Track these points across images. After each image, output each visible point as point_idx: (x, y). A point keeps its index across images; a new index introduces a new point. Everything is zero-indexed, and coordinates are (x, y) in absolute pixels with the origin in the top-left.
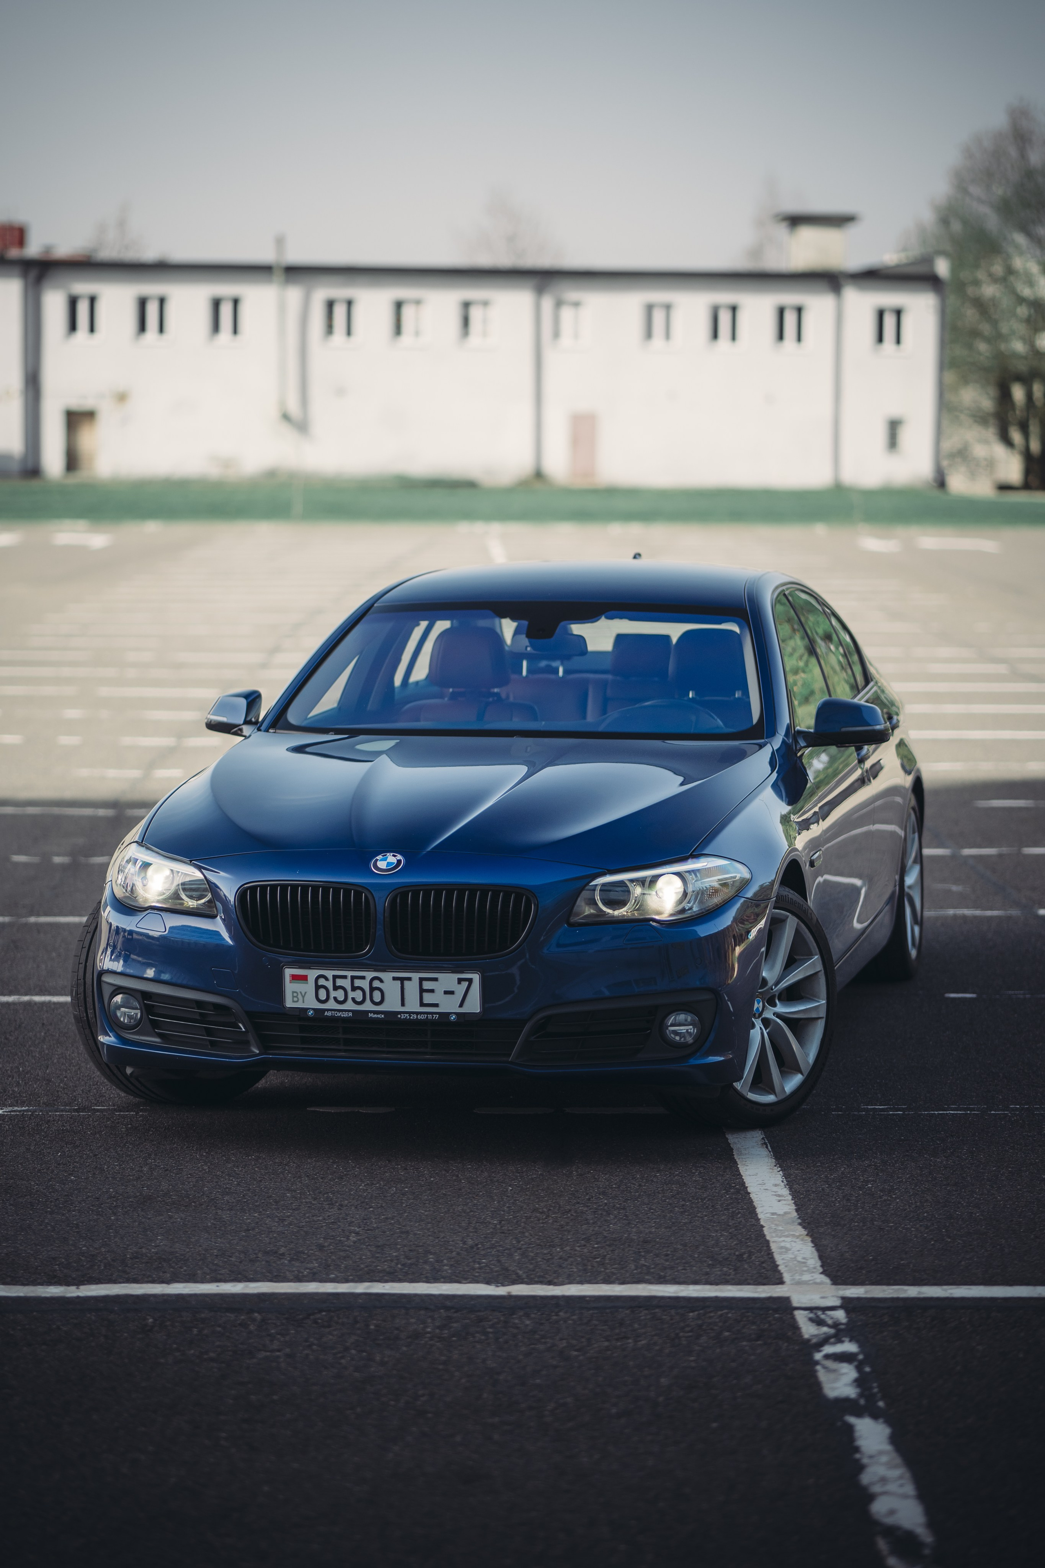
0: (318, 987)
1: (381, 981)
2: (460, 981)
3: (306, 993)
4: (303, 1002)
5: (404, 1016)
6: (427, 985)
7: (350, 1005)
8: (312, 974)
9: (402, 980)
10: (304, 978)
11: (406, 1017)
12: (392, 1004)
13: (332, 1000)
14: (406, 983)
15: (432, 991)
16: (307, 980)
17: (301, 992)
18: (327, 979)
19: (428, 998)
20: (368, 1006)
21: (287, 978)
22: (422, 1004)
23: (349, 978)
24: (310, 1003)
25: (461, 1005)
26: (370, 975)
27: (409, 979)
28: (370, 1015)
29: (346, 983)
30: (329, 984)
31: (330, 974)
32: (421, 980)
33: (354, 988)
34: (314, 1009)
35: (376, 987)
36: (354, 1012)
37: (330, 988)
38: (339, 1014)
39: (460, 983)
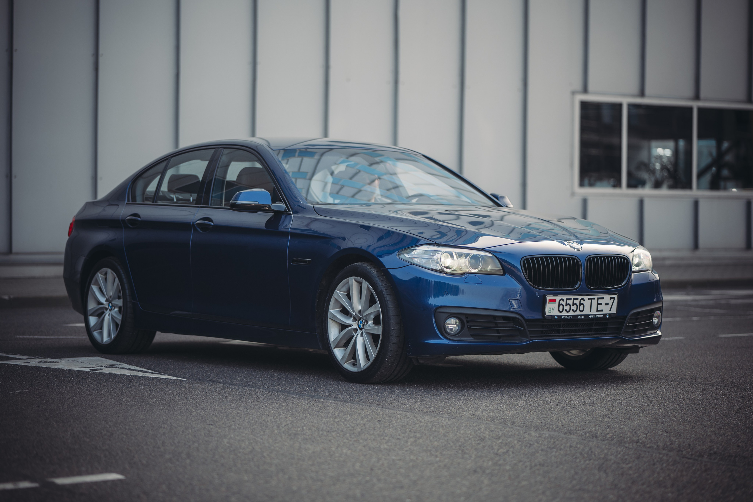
0: (560, 305)
1: (584, 300)
2: (611, 298)
3: (554, 308)
4: (553, 313)
6: (600, 301)
7: (571, 313)
8: (558, 298)
9: (591, 299)
10: (554, 301)
11: (592, 317)
12: (586, 312)
13: (564, 311)
14: (593, 300)
15: (601, 304)
16: (555, 302)
17: (552, 308)
18: (563, 301)
19: (600, 307)
20: (578, 313)
21: (548, 301)
22: (598, 311)
23: (572, 299)
24: (556, 313)
25: (611, 310)
26: (580, 297)
27: (594, 299)
28: (579, 317)
29: (571, 302)
30: (564, 303)
31: (565, 298)
32: (598, 299)
33: (574, 304)
34: (558, 316)
35: (582, 303)
36: (573, 316)
37: (564, 305)
38: (567, 317)
39: (611, 300)
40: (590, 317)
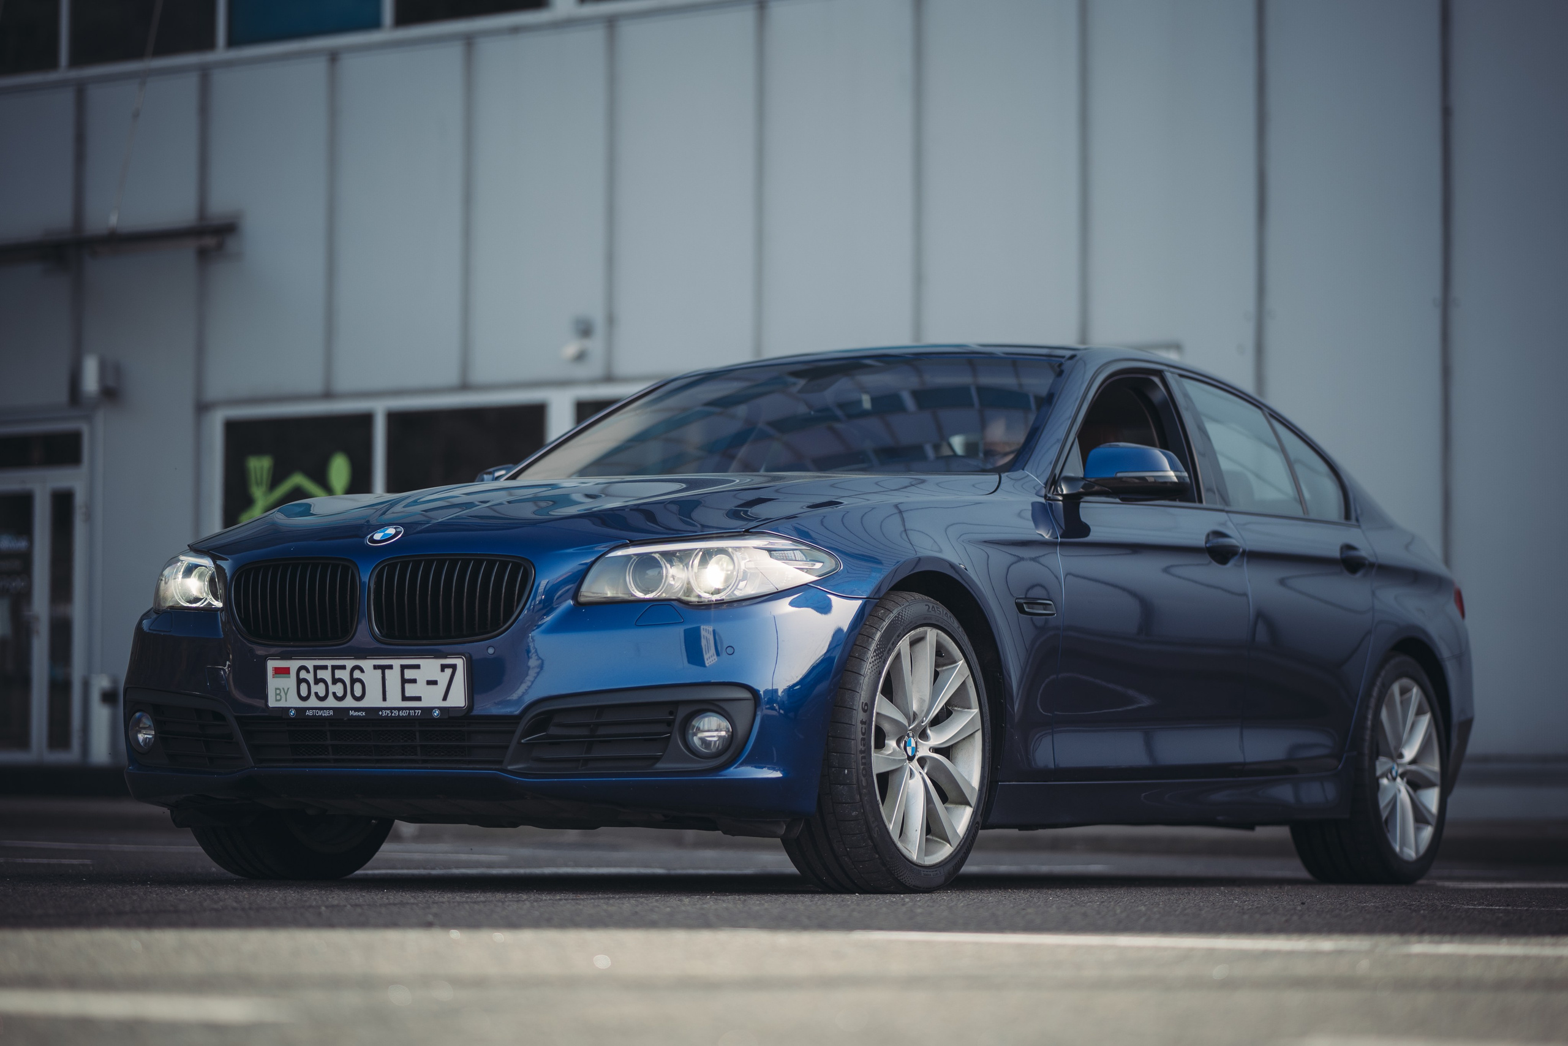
0: (300, 681)
1: (362, 671)
2: (443, 667)
3: (288, 689)
4: (286, 701)
5: (386, 712)
6: (409, 674)
7: (331, 702)
8: (294, 665)
9: (383, 668)
10: (285, 671)
11: (388, 714)
12: (373, 700)
13: (313, 696)
14: (387, 671)
15: (414, 681)
16: (289, 674)
17: (283, 689)
18: (308, 671)
19: (410, 690)
20: (349, 702)
21: (270, 673)
22: (405, 698)
23: (330, 668)
24: (292, 701)
25: (445, 698)
26: (350, 663)
27: (390, 667)
28: (351, 713)
29: (325, 675)
30: (310, 677)
31: (310, 664)
32: (403, 668)
33: (335, 681)
34: (296, 709)
35: (357, 678)
36: (335, 710)
37: (312, 682)
38: (320, 713)
39: (443, 670)
40: (384, 713)
